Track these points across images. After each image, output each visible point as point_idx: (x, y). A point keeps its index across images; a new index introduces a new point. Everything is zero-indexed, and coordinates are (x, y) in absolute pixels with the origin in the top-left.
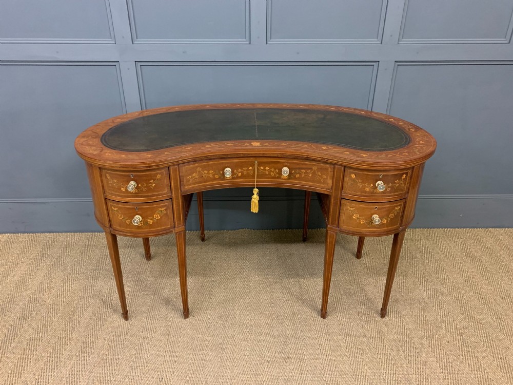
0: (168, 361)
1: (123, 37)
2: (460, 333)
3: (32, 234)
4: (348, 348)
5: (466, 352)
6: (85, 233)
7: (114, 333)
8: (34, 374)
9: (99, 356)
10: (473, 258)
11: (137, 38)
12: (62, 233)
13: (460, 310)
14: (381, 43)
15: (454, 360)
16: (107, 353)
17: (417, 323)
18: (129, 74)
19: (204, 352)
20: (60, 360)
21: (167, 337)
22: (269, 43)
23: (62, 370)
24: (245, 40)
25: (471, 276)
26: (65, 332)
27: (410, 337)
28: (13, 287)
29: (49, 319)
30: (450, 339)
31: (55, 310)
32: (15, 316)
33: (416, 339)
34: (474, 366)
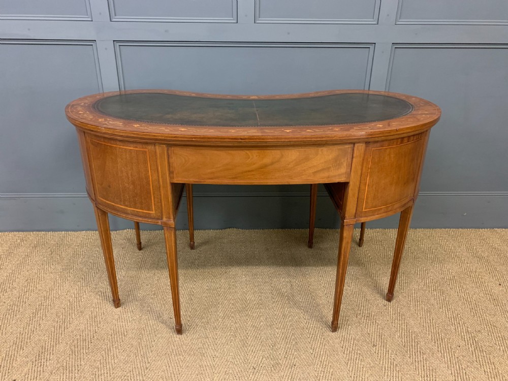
0: (138, 367)
1: (100, 14)
2: (472, 336)
4: (346, 353)
5: (480, 357)
6: (58, 232)
7: (78, 337)
10: (480, 258)
11: (115, 16)
12: (33, 231)
13: (471, 312)
14: (378, 24)
15: (468, 366)
16: (68, 359)
17: (423, 326)
18: (106, 54)
19: (181, 357)
20: (12, 367)
21: (139, 341)
22: (258, 22)
24: (232, 19)
25: (480, 276)
26: (22, 334)
27: (416, 340)
29: (6, 322)
30: (462, 343)
31: (14, 312)
33: (422, 343)
34: (491, 373)
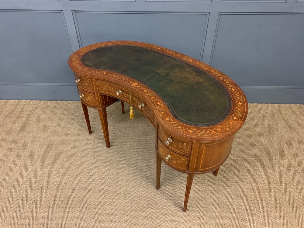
3: (26, 101)
5: (235, 168)
6: (53, 101)
7: (68, 154)
8: (32, 171)
9: (61, 164)
10: (254, 121)
12: (42, 100)
13: (239, 148)
14: (211, 2)
16: (65, 163)
19: (111, 164)
20: (44, 166)
21: (94, 156)
22: (147, 1)
23: (45, 170)
26: (45, 152)
28: (19, 129)
29: (38, 146)
30: (229, 162)
31: (40, 142)
32: (21, 144)
34: (237, 175)
